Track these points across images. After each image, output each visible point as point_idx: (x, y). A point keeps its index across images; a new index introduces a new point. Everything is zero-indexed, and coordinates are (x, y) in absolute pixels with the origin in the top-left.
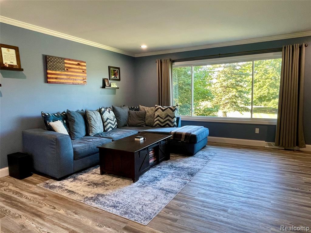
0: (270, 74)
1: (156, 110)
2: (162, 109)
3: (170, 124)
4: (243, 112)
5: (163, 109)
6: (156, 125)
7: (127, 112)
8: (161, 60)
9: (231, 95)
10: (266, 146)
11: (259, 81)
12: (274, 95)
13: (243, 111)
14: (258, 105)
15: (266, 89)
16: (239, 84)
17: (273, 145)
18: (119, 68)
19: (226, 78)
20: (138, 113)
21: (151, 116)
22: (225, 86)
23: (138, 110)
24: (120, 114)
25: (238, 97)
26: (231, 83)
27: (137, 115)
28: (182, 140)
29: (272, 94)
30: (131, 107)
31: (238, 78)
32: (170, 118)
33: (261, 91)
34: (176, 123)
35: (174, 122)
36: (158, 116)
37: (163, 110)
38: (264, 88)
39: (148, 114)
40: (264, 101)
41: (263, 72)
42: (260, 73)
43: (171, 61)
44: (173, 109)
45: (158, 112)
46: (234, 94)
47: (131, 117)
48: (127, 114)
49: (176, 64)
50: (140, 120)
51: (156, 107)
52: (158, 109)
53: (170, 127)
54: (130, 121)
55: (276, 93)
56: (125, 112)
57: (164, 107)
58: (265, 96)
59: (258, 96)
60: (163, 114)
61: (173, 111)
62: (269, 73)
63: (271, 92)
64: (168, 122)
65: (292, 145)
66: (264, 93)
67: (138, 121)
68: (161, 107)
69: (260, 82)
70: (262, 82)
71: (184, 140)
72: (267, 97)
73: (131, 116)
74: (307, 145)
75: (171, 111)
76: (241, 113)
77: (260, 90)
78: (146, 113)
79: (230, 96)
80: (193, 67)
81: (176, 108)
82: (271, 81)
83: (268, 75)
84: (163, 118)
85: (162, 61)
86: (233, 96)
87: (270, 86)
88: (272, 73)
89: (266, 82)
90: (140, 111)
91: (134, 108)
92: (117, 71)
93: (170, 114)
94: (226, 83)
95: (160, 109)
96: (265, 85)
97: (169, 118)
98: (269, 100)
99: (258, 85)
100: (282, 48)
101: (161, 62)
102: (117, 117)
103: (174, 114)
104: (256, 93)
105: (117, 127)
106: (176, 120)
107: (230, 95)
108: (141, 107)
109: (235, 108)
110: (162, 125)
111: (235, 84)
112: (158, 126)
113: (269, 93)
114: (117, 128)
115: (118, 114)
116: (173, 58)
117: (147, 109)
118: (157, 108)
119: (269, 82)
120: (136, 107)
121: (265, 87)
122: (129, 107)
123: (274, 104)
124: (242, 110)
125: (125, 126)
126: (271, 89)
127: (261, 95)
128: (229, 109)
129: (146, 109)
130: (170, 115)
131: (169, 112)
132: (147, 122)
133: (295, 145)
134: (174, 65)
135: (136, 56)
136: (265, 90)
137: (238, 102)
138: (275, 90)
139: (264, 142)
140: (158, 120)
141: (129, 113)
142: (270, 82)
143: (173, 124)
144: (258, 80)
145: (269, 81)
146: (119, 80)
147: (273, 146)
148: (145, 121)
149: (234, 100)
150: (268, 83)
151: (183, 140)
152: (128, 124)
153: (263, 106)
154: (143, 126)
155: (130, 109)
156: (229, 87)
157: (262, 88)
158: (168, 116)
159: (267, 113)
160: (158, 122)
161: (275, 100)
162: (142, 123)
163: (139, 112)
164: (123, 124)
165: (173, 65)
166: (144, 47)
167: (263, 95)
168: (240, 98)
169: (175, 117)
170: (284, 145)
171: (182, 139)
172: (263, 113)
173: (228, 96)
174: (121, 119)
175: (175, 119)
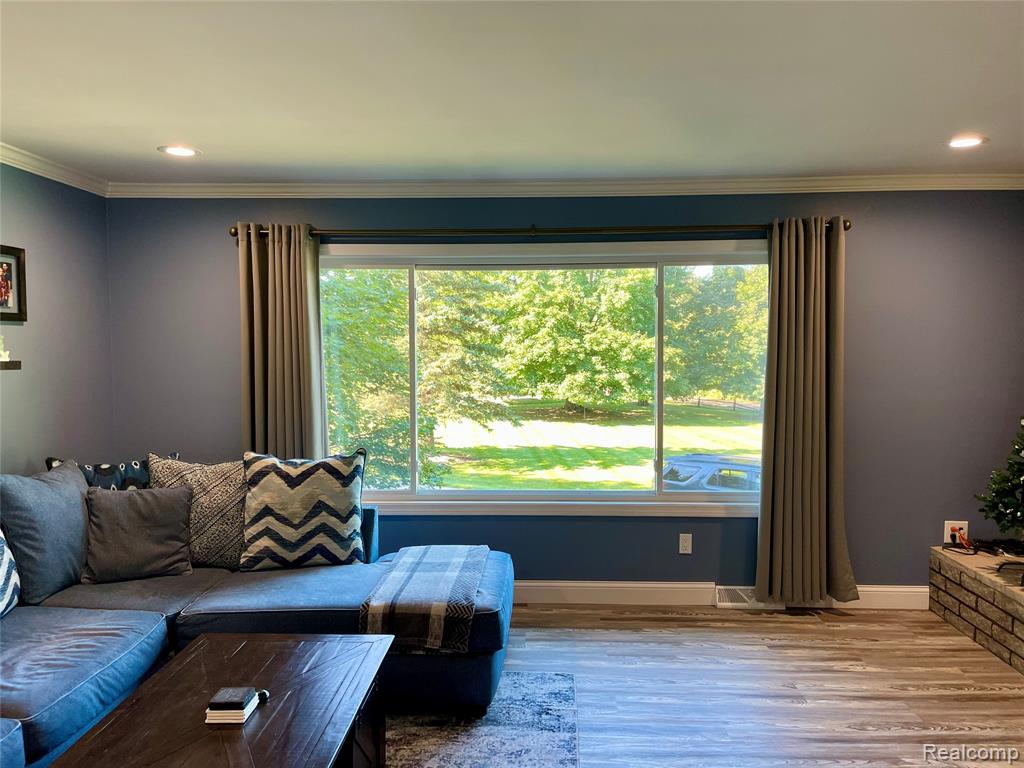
0: (557, 290)
1: (254, 481)
2: (285, 477)
3: (333, 547)
4: (489, 424)
5: (294, 472)
6: (255, 560)
7: (78, 500)
8: (259, 228)
9: (448, 363)
10: (721, 605)
11: (523, 312)
12: (570, 358)
13: (491, 420)
14: (525, 394)
15: (548, 338)
16: (473, 323)
17: (746, 598)
18: (17, 253)
19: (429, 299)
20: (149, 497)
21: (221, 513)
22: (425, 329)
23: (144, 479)
24: (38, 518)
25: (471, 370)
26: (447, 319)
27: (139, 513)
28: (434, 643)
29: (567, 357)
30: (97, 468)
31: (466, 300)
32: (332, 521)
33: (531, 347)
34: (358, 543)
35: (351, 538)
36: (267, 511)
37: (292, 482)
38: (539, 334)
39: (203, 500)
40: (542, 379)
41: (536, 283)
42: (525, 285)
43: (311, 235)
44: (345, 470)
45: (264, 489)
46: (457, 356)
47: (106, 526)
48: (78, 515)
49: (334, 250)
50: (159, 542)
51: (247, 464)
52: (262, 474)
53: (334, 561)
54: (96, 547)
55: (576, 353)
56: (64, 505)
57: (295, 465)
58: (545, 363)
59: (525, 361)
60: (294, 501)
61: (346, 480)
62: (552, 288)
63: (562, 350)
64: (321, 539)
65: (817, 593)
66: (542, 351)
67: (145, 547)
68: (275, 461)
69: (527, 317)
70: (532, 314)
71: (443, 646)
72: (550, 366)
73: (103, 519)
74: (860, 588)
75: (336, 484)
76: (485, 426)
77: (528, 342)
78: (191, 496)
79: (446, 364)
80: (415, 272)
81: (358, 466)
82: (562, 313)
83: (550, 294)
84: (296, 522)
85: (270, 232)
86: (454, 363)
87: (559, 331)
88: (562, 286)
89: (545, 316)
90: (156, 490)
91: (113, 469)
92: (9, 265)
93: (331, 497)
94: (432, 317)
95: (273, 477)
96: (541, 326)
97: (324, 518)
98: (558, 377)
99: (522, 324)
100: (770, 227)
101: (262, 237)
102: (18, 537)
103: (350, 495)
104: (518, 351)
105: (20, 598)
106: (362, 528)
107: (444, 361)
108: (157, 463)
109: (464, 406)
110: (292, 556)
111: (461, 322)
112: (267, 562)
113: (555, 352)
114: (21, 603)
115: (25, 519)
116: (322, 225)
117: (196, 473)
118: (256, 467)
119: (554, 316)
120: (128, 466)
121: (544, 331)
122: (82, 468)
123: (572, 389)
124: (488, 417)
125: (73, 581)
126: (562, 340)
127: (531, 360)
128: (445, 414)
129: (189, 476)
130: (331, 504)
131: (323, 487)
132: (198, 544)
133: (825, 590)
134: (328, 253)
135: (111, 191)
136: (544, 343)
137: (472, 387)
138: (573, 341)
139: (712, 585)
140: (267, 532)
141: (89, 502)
142: (558, 317)
143: (346, 547)
144: (520, 308)
145: (555, 311)
146: (20, 316)
147: (745, 601)
148: (188, 544)
149: (458, 379)
150: (553, 320)
151: (439, 643)
152: (90, 571)
153: (539, 396)
154: (177, 573)
155: (90, 484)
156: (440, 333)
157: (537, 336)
158: (320, 507)
159: (551, 419)
160: (265, 542)
161: (576, 376)
162: (173, 554)
163: (153, 494)
164: (57, 576)
165: (321, 257)
166: (180, 152)
167: (541, 360)
168: (477, 373)
169: (353, 511)
170: (788, 594)
171: (430, 640)
172: (541, 418)
173: (437, 363)
174: (47, 547)
175: (357, 521)
